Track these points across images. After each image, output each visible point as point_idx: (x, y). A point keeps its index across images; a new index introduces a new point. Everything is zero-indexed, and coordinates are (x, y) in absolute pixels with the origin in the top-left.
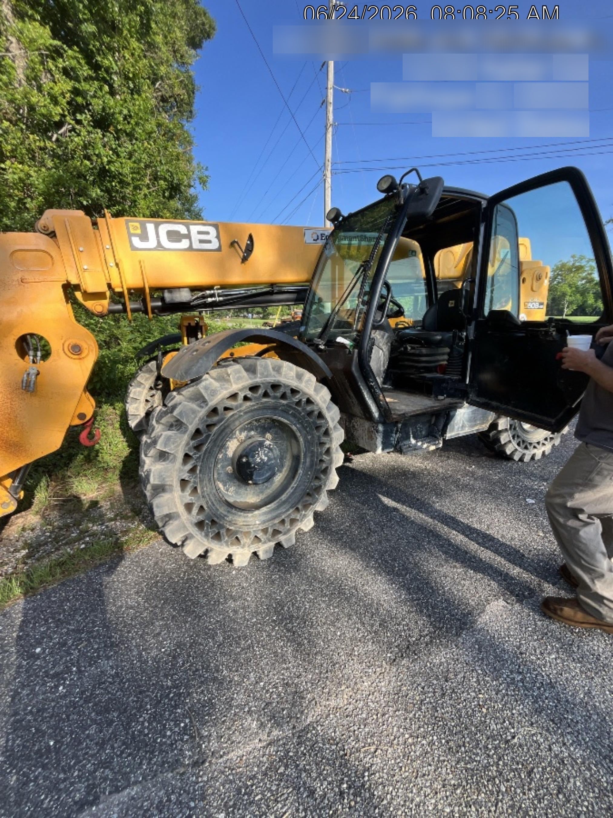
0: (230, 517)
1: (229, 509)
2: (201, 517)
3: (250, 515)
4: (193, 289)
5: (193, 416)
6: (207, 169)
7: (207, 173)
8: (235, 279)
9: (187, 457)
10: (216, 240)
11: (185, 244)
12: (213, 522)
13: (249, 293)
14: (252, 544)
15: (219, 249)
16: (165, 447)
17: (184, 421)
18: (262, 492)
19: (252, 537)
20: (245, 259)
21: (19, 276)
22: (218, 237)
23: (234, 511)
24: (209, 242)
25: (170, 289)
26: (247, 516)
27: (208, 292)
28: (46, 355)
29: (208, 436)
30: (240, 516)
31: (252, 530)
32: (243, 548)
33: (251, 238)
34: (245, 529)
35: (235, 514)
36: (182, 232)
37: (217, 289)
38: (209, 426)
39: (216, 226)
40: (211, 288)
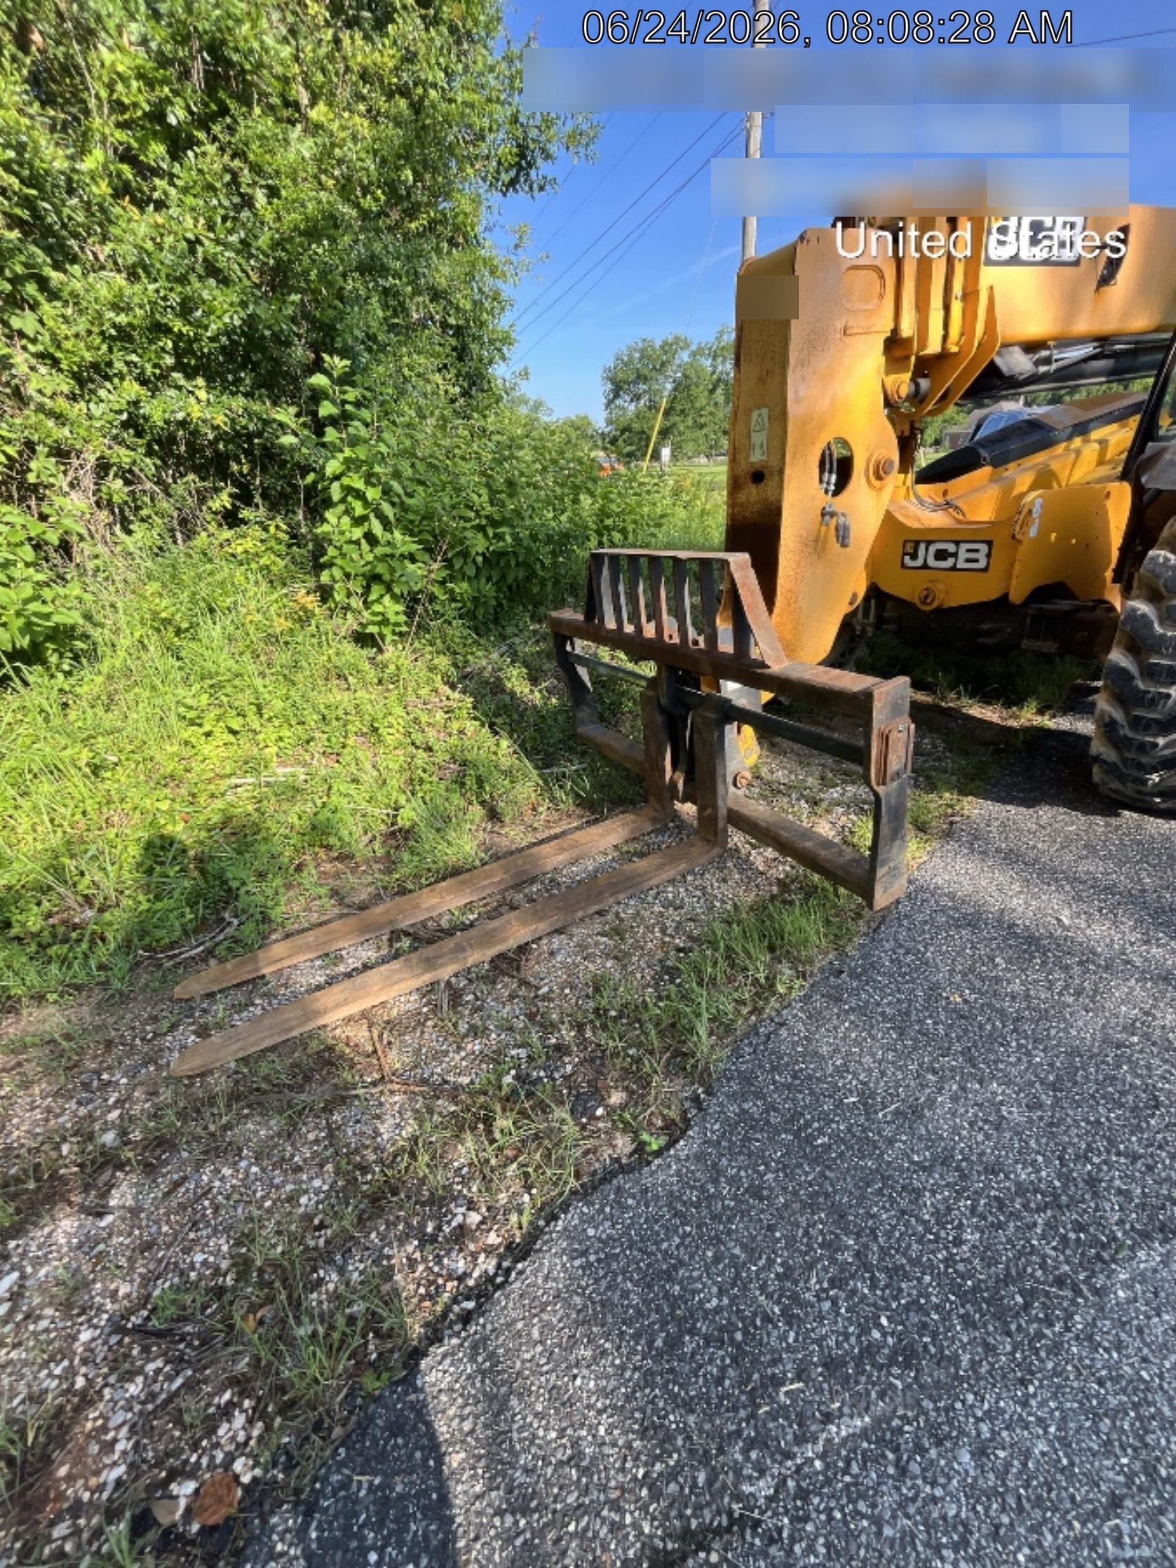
15: (1078, 261)
20: (1103, 283)
25: (1006, 346)
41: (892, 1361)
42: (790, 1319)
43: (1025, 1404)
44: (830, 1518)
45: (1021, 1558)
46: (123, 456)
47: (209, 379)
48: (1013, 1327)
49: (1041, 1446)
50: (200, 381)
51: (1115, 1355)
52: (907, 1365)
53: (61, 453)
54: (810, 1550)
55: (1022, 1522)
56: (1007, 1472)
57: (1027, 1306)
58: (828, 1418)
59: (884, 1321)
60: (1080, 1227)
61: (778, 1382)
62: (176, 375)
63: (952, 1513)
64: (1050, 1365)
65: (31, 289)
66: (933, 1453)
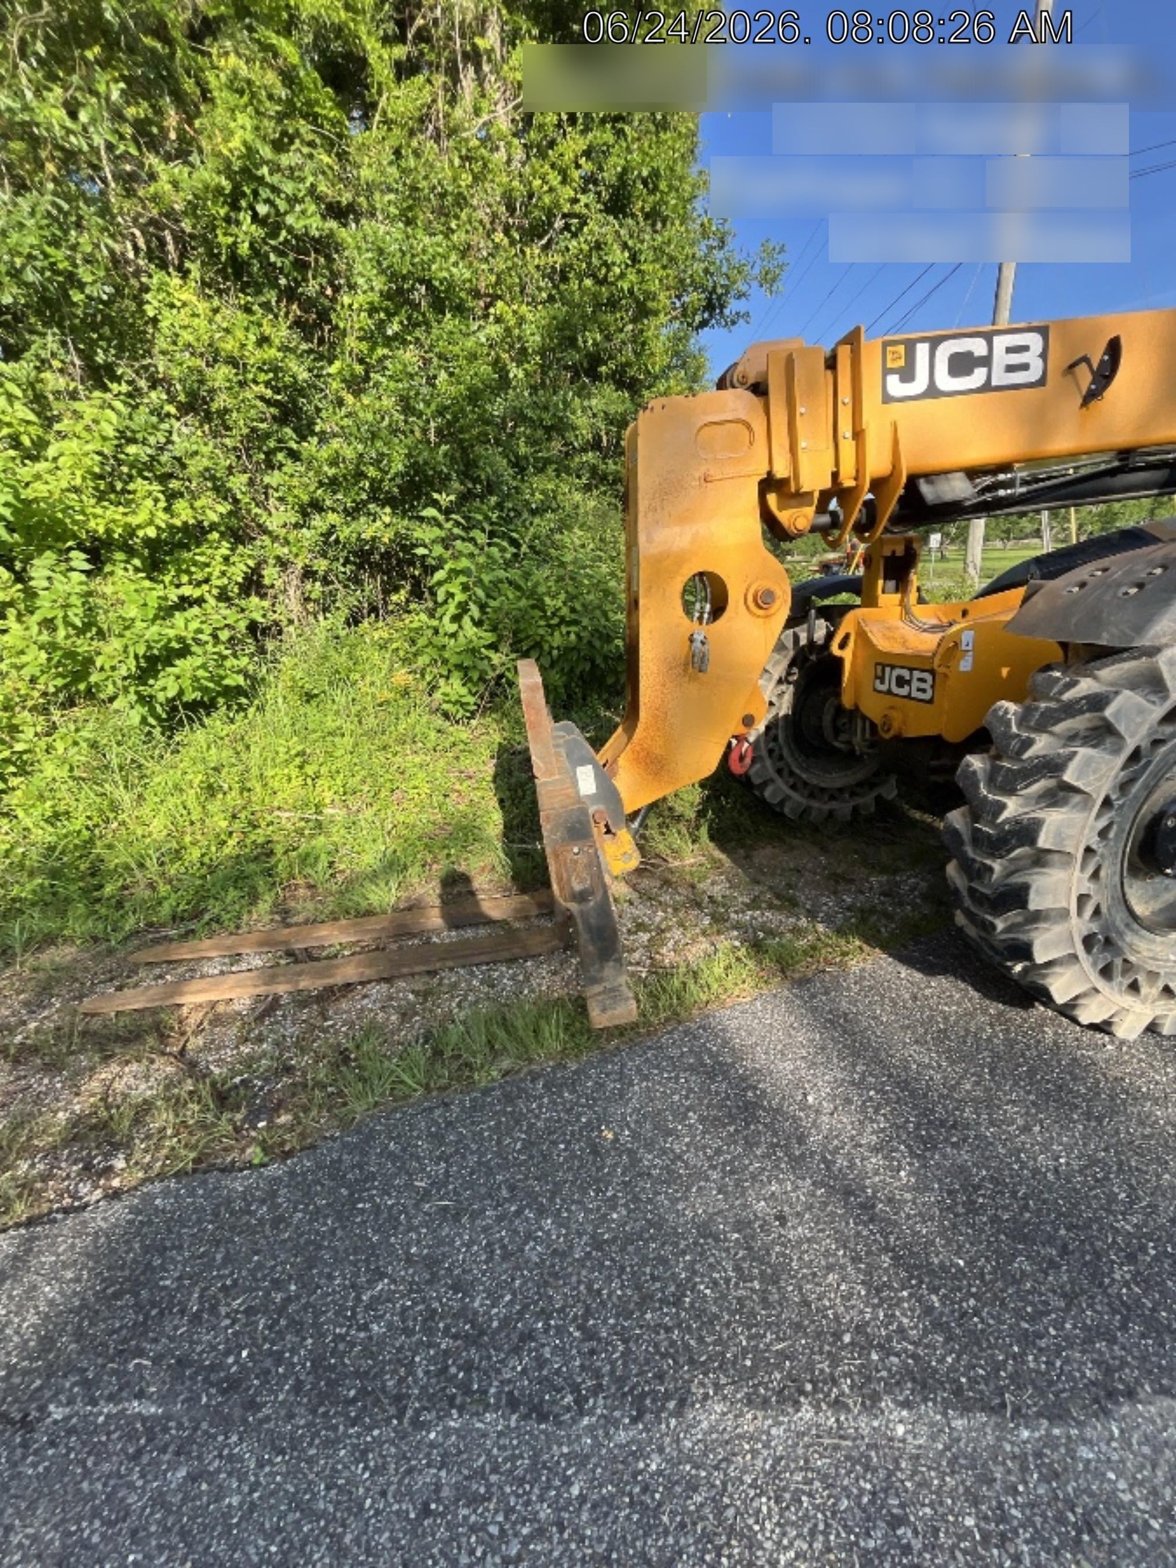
0: (1129, 937)
1: (1130, 920)
2: (1094, 927)
3: (1158, 939)
4: (972, 473)
5: (1139, 720)
6: (782, 250)
7: (781, 258)
8: (1062, 443)
9: (1107, 803)
10: (1040, 362)
11: (979, 376)
12: (1108, 942)
13: (1083, 472)
14: (1159, 999)
15: (1042, 382)
16: (1078, 779)
17: (1121, 728)
18: (1156, 896)
19: (1161, 985)
20: (1091, 396)
21: (703, 469)
22: (1044, 356)
23: (1136, 926)
24: (1025, 367)
25: (930, 476)
26: (1154, 941)
27: (1002, 477)
28: (718, 611)
29: (1149, 763)
30: (1142, 937)
31: (1162, 972)
32: (1143, 1002)
33: (1114, 348)
34: (1151, 966)
35: (1136, 933)
36: (977, 354)
37: (1021, 469)
38: (1157, 743)
39: (1043, 331)
40: (1005, 467)
41: (217, 1384)
42: (196, 1319)
43: (261, 1465)
44: (68, 1454)
45: (131, 1558)
46: (321, 565)
47: (394, 508)
48: (321, 1410)
49: (235, 1501)
50: (388, 510)
51: (366, 1475)
52: (223, 1392)
53: (283, 564)
54: (35, 1465)
55: (158, 1538)
56: (193, 1500)
57: (353, 1401)
58: (140, 1395)
59: (244, 1354)
60: (468, 1367)
61: (141, 1353)
62: (371, 506)
63: (130, 1501)
64: (313, 1452)
65: (280, 456)
66: (167, 1457)
